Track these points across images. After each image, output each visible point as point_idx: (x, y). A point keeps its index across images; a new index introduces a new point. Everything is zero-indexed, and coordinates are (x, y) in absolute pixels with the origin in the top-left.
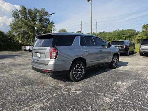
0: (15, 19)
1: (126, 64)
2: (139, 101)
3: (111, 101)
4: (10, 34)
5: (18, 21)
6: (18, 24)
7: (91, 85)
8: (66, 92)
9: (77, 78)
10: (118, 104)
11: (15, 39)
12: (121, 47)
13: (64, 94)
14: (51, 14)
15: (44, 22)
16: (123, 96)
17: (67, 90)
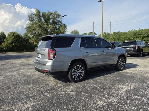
0: (30, 22)
1: (135, 66)
2: (134, 106)
3: (103, 104)
4: (26, 36)
5: (33, 24)
6: (33, 26)
7: (89, 87)
8: (61, 93)
9: (76, 79)
10: (109, 108)
11: (30, 41)
12: (133, 48)
13: (59, 94)
14: (63, 16)
15: (57, 24)
16: (118, 100)
17: (63, 90)
